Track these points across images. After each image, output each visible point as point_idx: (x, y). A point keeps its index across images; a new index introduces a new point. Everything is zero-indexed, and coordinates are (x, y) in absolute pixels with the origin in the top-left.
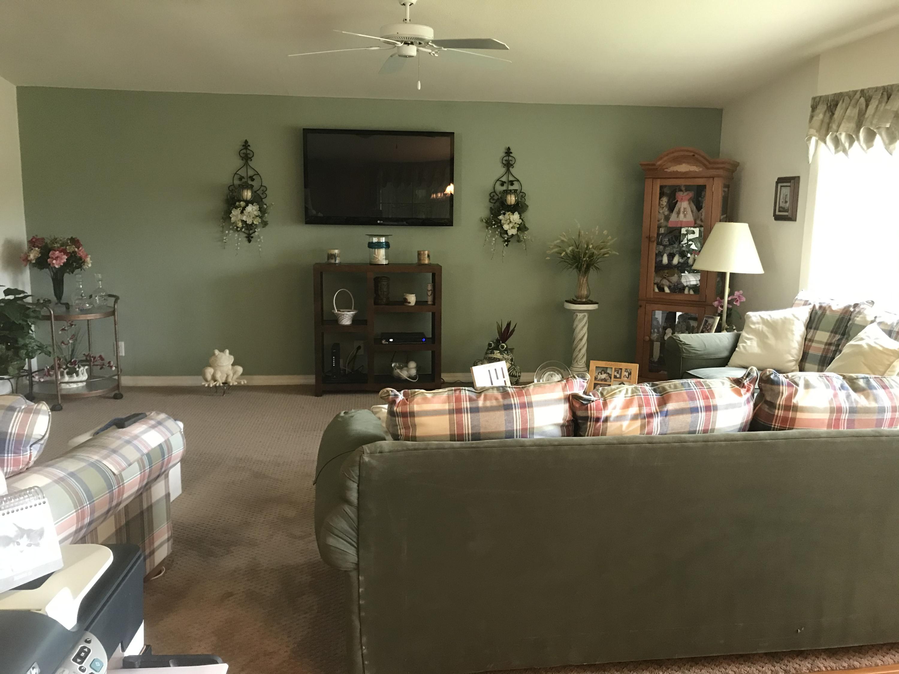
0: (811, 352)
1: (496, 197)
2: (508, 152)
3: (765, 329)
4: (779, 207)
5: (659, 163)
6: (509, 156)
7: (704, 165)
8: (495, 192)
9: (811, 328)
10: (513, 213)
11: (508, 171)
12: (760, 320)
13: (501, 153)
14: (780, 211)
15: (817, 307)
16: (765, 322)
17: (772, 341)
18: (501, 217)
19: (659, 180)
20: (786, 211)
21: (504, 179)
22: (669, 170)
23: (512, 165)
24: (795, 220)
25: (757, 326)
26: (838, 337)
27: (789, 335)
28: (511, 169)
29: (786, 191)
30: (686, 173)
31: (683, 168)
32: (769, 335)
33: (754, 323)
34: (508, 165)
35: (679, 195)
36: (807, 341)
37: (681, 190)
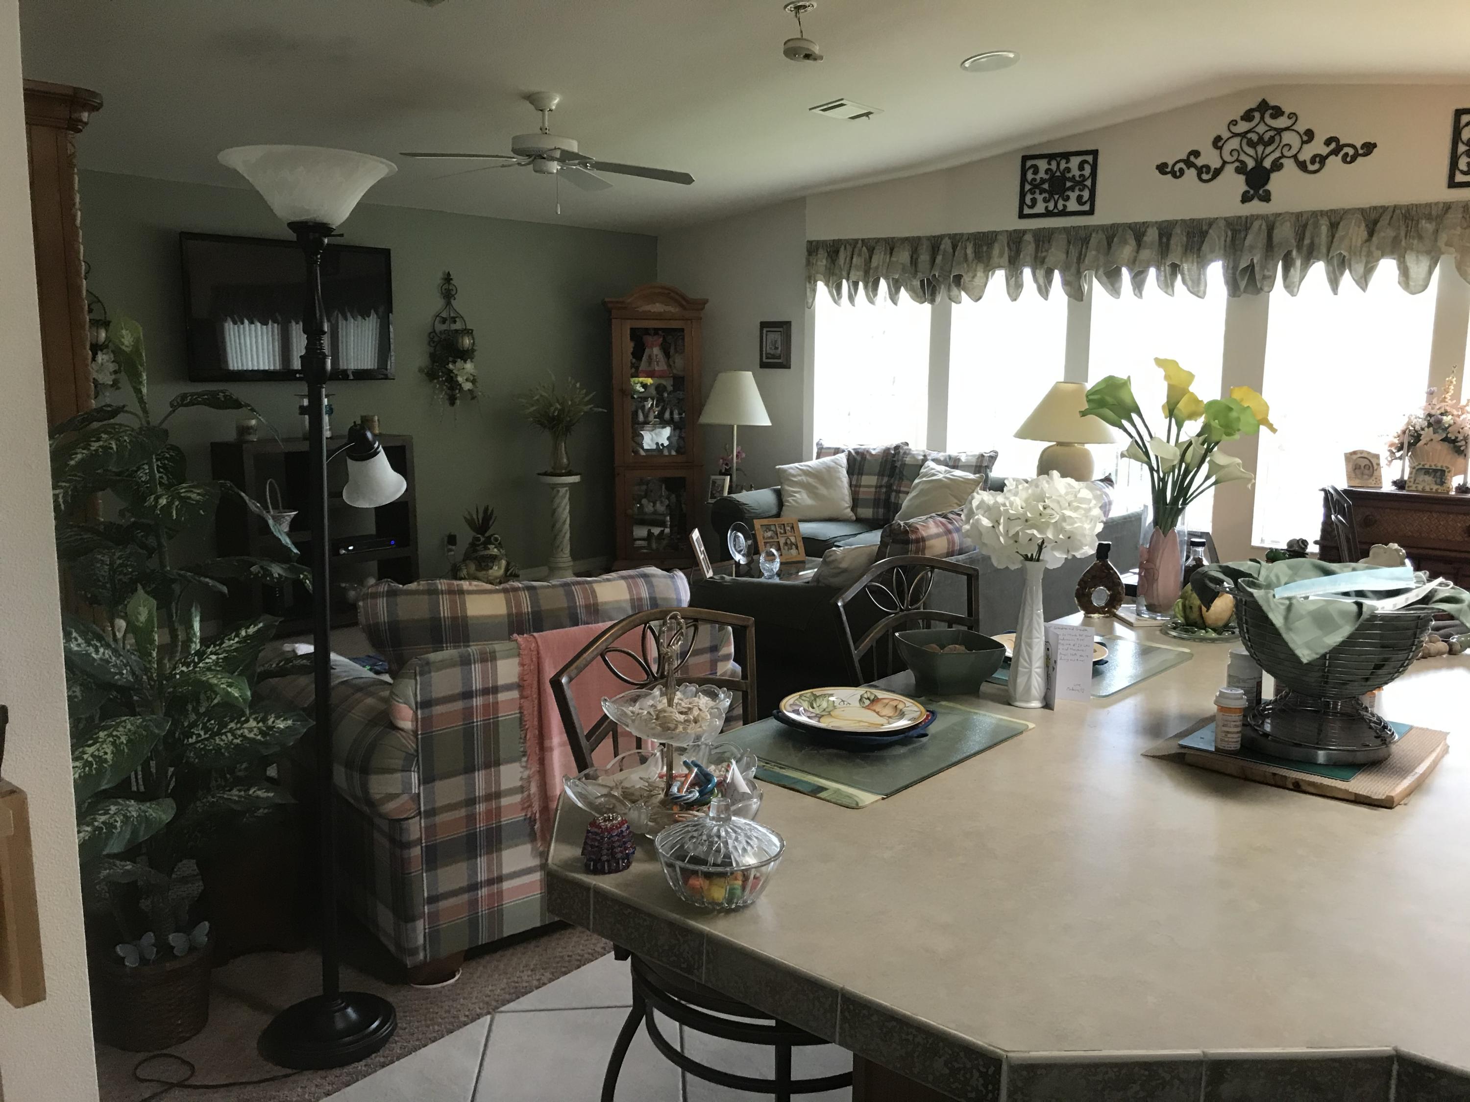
0: (861, 496)
1: (436, 339)
2: (448, 278)
3: (811, 480)
4: (767, 354)
5: (629, 300)
6: (449, 284)
7: (682, 306)
8: (434, 331)
9: (853, 475)
10: (465, 361)
11: (448, 304)
12: (800, 472)
13: (438, 279)
14: (767, 358)
15: (852, 452)
16: (806, 473)
17: (823, 491)
18: (451, 366)
19: (629, 321)
20: (779, 357)
21: (444, 315)
22: (640, 310)
23: (453, 296)
24: (790, 368)
25: (800, 478)
26: (886, 479)
27: (839, 483)
28: (452, 301)
29: (774, 336)
30: (660, 314)
31: (658, 308)
32: (818, 485)
33: (794, 476)
34: (448, 294)
35: (648, 339)
36: (854, 488)
37: (649, 334)
